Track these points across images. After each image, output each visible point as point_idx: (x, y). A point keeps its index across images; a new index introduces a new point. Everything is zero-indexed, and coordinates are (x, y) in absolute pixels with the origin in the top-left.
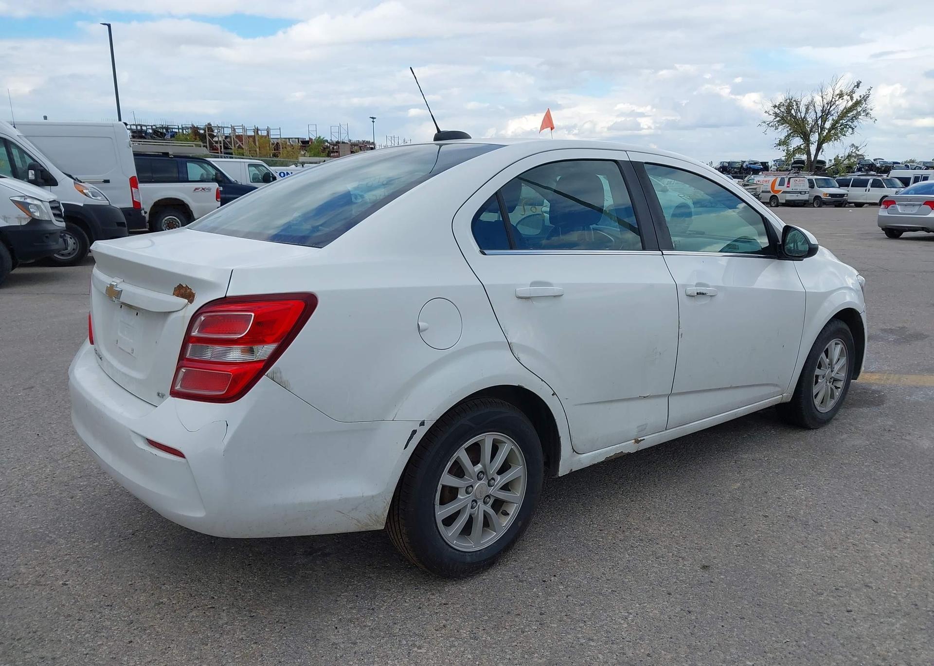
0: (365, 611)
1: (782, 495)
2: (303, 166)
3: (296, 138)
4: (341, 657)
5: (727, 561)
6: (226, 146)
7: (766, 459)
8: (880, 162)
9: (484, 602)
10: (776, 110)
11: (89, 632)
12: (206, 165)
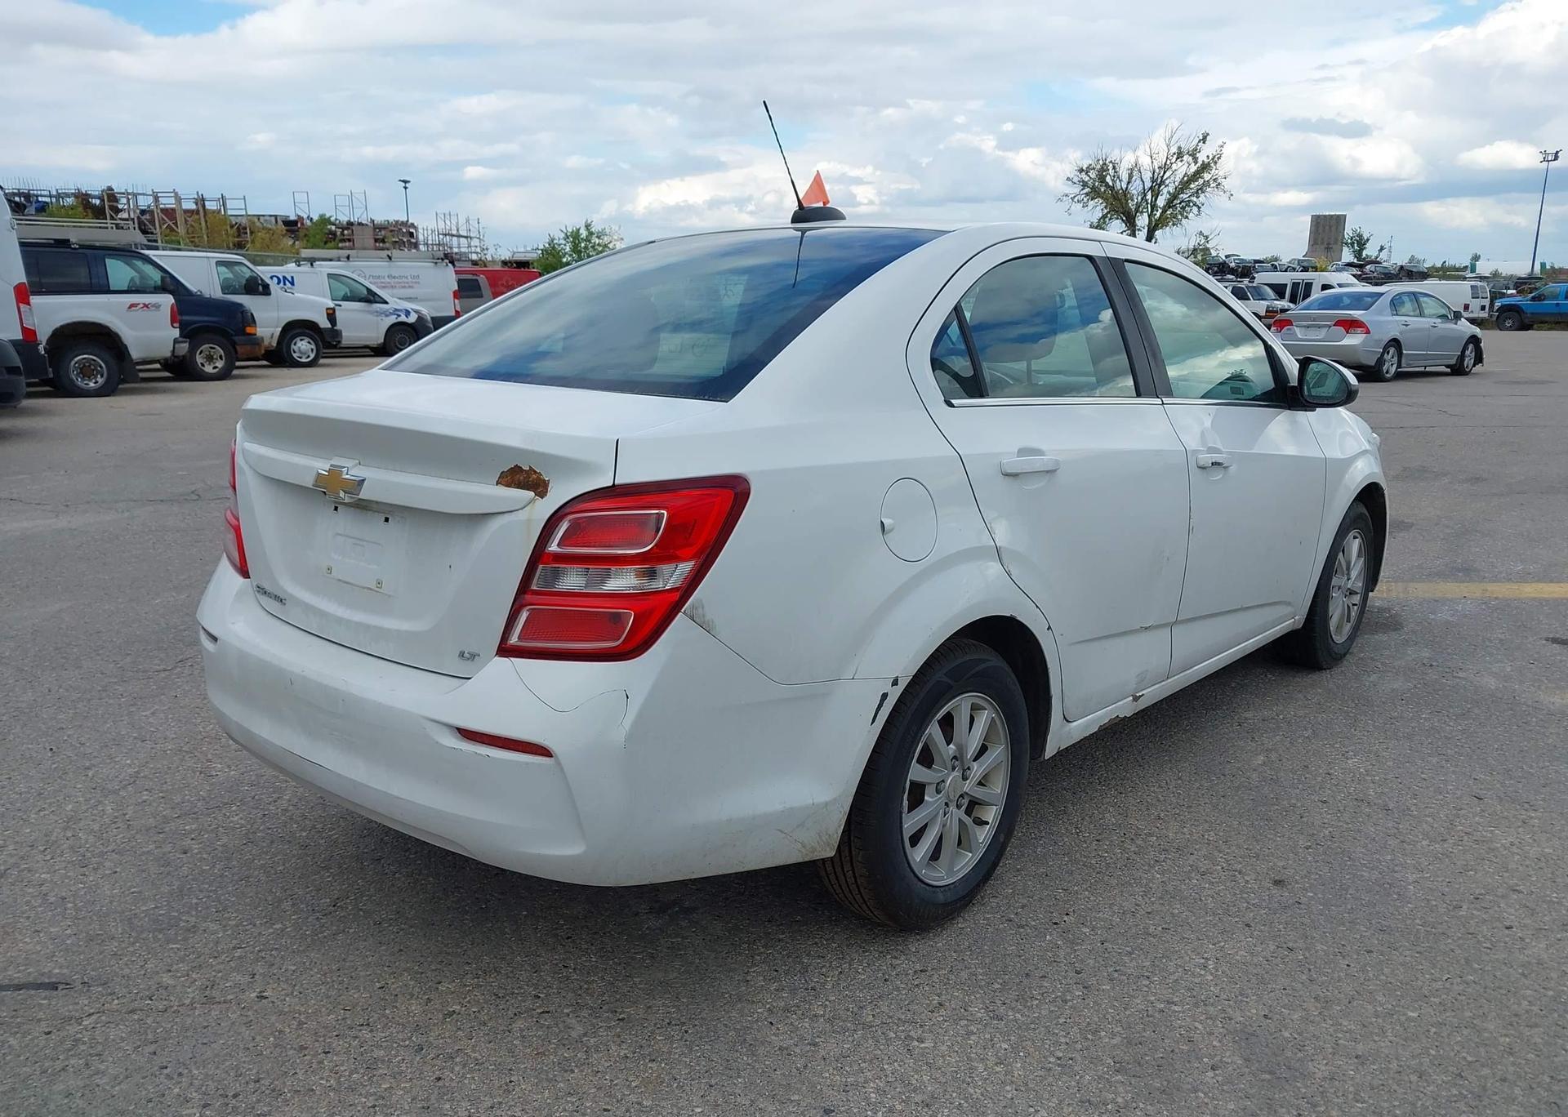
0: (801, 993)
1: (1331, 769)
2: (312, 265)
3: (271, 216)
4: (805, 1067)
5: (1305, 871)
6: (143, 227)
7: (1281, 717)
8: (1234, 260)
9: (982, 963)
10: (1084, 176)
11: (356, 1071)
12: (139, 263)
